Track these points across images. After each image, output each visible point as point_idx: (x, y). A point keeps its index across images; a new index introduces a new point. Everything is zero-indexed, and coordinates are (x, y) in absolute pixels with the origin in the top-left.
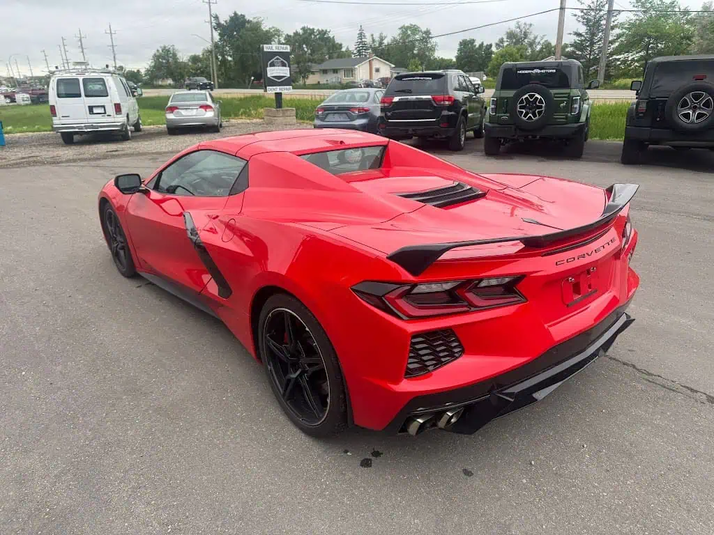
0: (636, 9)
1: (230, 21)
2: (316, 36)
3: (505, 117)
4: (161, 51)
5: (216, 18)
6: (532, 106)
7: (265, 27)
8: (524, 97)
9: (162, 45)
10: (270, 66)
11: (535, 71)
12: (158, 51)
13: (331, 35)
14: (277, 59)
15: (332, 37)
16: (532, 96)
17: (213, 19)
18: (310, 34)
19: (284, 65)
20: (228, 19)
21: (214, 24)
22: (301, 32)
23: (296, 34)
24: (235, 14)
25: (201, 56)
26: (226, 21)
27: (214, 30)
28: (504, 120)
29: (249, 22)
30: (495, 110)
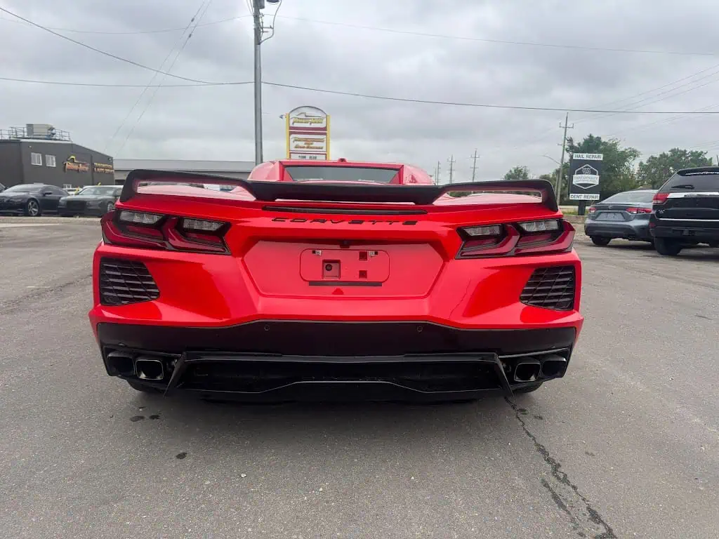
1: (584, 143)
2: (687, 158)
4: (513, 172)
5: (571, 140)
7: (621, 148)
9: (516, 167)
10: (577, 174)
12: (511, 171)
13: (707, 157)
14: (587, 167)
15: (708, 159)
17: (566, 141)
18: (680, 156)
19: (594, 173)
20: (582, 142)
21: (566, 147)
22: (669, 154)
23: (663, 156)
24: (591, 136)
25: (551, 176)
26: (579, 144)
27: (565, 152)
29: (605, 143)
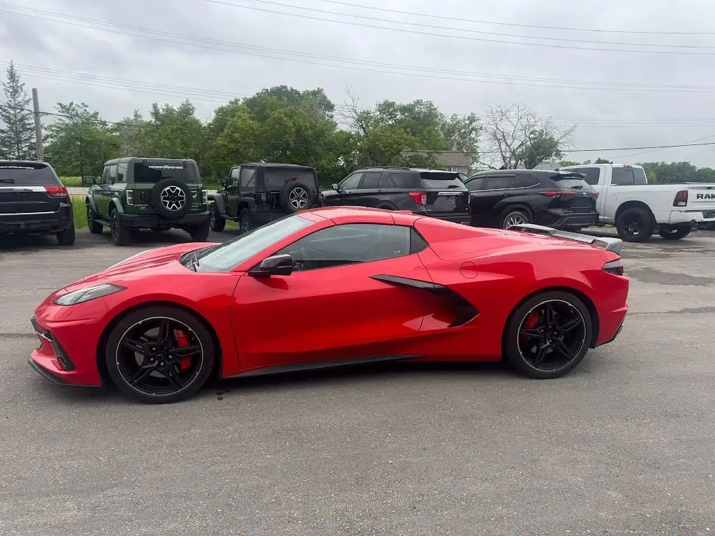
0: (61, 114)
3: (143, 207)
6: (173, 197)
8: (166, 189)
11: (165, 167)
16: (173, 189)
28: (142, 211)
30: (133, 201)
